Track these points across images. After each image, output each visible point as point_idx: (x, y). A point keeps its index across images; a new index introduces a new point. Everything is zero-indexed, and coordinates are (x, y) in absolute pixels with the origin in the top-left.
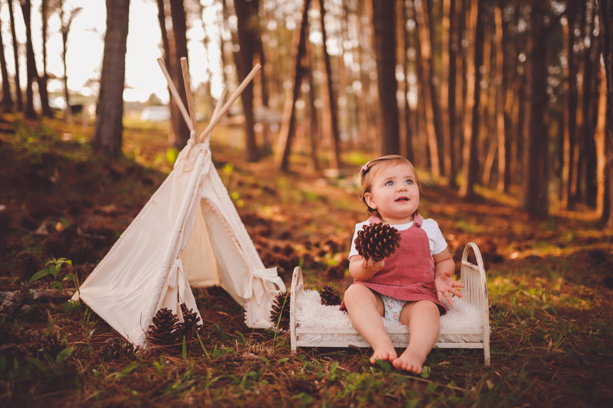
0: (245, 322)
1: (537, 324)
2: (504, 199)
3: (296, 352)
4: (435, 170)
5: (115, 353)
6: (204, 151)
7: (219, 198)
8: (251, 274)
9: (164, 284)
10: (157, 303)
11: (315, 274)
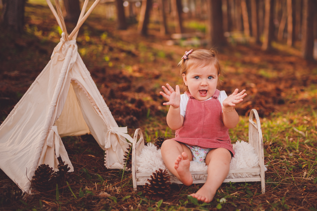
0: (105, 165)
1: (299, 156)
2: (292, 51)
3: (136, 190)
4: (247, 32)
5: (6, 200)
6: (72, 46)
7: (84, 79)
8: (110, 131)
9: (44, 144)
10: (39, 158)
11: (158, 119)
